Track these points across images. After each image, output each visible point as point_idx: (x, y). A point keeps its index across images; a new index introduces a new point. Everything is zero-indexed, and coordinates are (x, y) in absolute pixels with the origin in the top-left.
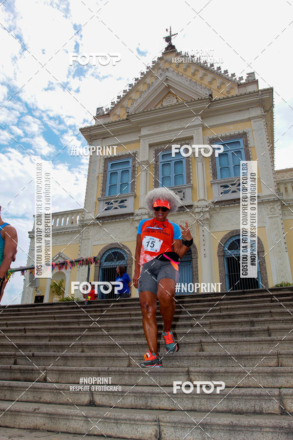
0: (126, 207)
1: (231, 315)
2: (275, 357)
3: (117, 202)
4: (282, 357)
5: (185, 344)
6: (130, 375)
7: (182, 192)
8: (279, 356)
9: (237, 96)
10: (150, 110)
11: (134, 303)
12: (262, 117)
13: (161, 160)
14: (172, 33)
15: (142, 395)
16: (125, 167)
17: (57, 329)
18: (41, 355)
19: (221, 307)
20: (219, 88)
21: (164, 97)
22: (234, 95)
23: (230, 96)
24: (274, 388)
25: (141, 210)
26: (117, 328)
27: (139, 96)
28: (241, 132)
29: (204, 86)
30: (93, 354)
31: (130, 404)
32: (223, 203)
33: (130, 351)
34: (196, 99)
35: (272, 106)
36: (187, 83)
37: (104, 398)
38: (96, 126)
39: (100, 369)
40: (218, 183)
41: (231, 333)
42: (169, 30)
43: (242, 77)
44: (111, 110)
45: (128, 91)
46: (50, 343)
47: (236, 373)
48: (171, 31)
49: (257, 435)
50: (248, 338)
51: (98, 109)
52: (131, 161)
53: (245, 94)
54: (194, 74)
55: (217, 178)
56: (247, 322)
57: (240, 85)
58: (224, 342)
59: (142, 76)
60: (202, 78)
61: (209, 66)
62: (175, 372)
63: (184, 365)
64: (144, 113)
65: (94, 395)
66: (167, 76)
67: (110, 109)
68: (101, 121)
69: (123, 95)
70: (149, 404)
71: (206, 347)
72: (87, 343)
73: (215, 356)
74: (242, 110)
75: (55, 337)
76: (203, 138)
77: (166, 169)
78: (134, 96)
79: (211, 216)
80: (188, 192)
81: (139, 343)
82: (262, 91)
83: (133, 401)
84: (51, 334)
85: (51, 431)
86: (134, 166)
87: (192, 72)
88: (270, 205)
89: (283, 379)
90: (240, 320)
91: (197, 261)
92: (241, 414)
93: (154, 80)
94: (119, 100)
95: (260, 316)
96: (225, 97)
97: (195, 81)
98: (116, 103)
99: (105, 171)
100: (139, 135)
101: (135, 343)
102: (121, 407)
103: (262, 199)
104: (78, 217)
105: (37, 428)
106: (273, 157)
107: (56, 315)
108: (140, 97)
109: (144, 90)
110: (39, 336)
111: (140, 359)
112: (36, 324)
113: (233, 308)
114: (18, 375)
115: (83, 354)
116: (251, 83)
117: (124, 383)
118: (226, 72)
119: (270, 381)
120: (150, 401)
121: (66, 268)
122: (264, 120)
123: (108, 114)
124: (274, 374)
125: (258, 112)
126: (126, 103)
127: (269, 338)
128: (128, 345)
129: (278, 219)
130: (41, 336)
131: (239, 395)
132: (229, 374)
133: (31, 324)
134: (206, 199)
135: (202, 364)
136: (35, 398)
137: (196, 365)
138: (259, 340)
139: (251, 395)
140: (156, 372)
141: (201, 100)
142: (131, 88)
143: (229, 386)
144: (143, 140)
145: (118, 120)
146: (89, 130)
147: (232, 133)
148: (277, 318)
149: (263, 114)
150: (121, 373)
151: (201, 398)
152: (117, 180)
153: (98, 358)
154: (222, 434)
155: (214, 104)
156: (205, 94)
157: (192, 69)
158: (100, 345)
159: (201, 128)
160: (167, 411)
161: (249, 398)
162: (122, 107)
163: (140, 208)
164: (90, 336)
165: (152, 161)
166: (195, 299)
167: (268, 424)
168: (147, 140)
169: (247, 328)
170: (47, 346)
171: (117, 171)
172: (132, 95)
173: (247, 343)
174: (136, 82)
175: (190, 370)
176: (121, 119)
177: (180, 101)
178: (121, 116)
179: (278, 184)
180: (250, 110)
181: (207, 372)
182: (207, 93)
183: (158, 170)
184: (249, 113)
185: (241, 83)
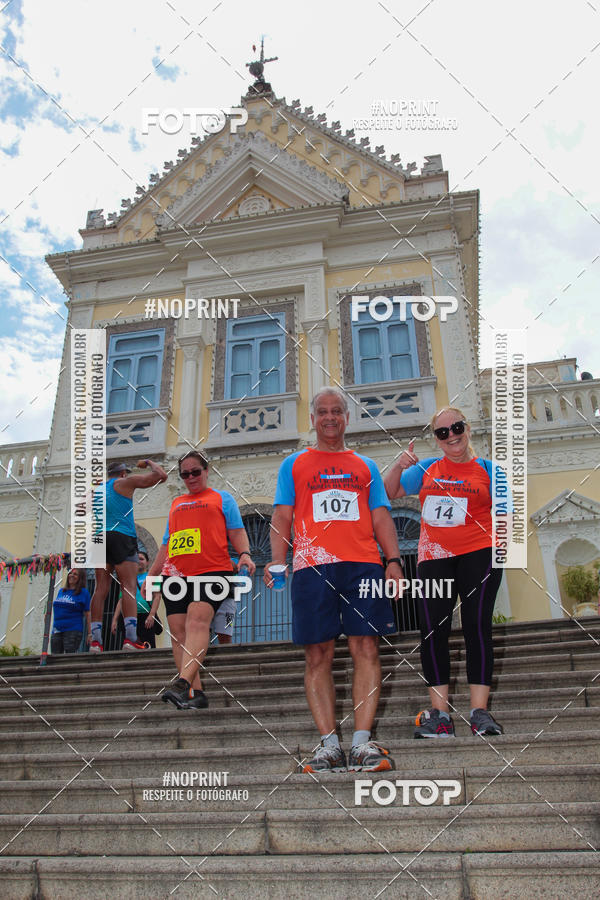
0: (147, 439)
2: (460, 783)
3: (127, 427)
4: (473, 783)
5: (263, 755)
6: (133, 831)
7: (277, 410)
8: (468, 780)
9: (402, 204)
10: (209, 222)
11: (154, 660)
12: (453, 252)
13: (230, 336)
14: (266, 57)
15: (156, 878)
16: (147, 349)
20: (364, 183)
21: (243, 197)
22: (397, 201)
23: (387, 202)
24: (453, 852)
25: (182, 447)
26: (110, 720)
27: (185, 191)
28: (408, 282)
29: (332, 177)
30: (48, 782)
32: (364, 438)
33: (138, 774)
34: (314, 204)
35: (477, 230)
36: (295, 169)
37: (67, 889)
38: (85, 253)
39: (60, 817)
40: (356, 393)
42: (259, 49)
43: (415, 163)
44: (120, 218)
45: (161, 176)
47: (372, 820)
48: (262, 52)
50: (403, 741)
51: (91, 213)
52: (162, 334)
53: (420, 201)
55: (353, 382)
56: (402, 705)
57: (409, 181)
59: (195, 146)
61: (344, 134)
62: (235, 822)
65: (43, 882)
66: (250, 150)
67: (119, 214)
68: (97, 242)
69: (150, 186)
72: (36, 756)
73: (328, 782)
74: (413, 235)
76: (326, 293)
77: (242, 356)
78: (175, 189)
80: (289, 410)
81: (158, 755)
82: (456, 196)
83: (134, 893)
86: (169, 348)
87: (307, 145)
89: (472, 831)
93: (221, 158)
94: (140, 196)
96: (376, 204)
97: (311, 165)
98: (133, 202)
100: (183, 278)
101: (149, 756)
104: (35, 459)
106: (476, 341)
108: (189, 192)
109: (197, 179)
115: (25, 784)
116: (432, 177)
117: (118, 851)
118: (380, 150)
119: (444, 837)
122: (458, 260)
123: (114, 227)
125: (447, 240)
126: (156, 204)
128: (132, 760)
131: (374, 872)
135: (299, 802)
137: (284, 805)
140: (193, 823)
141: (324, 208)
142: (168, 171)
143: (355, 850)
144: (191, 289)
145: (135, 240)
146: (67, 261)
149: (457, 246)
150: (109, 828)
151: (290, 881)
152: (129, 378)
155: (353, 218)
156: (333, 194)
157: (307, 138)
158: (67, 762)
159: (322, 269)
162: (147, 212)
163: (179, 444)
164: (46, 739)
165: (211, 338)
168: (199, 291)
169: (403, 717)
171: (131, 358)
172: (169, 187)
173: (400, 752)
174: (181, 159)
175: (269, 816)
176: (144, 240)
177: (278, 207)
178: (144, 232)
179: (484, 399)
180: (428, 235)
181: (306, 821)
182: (336, 192)
183: (223, 358)
184: (428, 242)
185: (411, 177)
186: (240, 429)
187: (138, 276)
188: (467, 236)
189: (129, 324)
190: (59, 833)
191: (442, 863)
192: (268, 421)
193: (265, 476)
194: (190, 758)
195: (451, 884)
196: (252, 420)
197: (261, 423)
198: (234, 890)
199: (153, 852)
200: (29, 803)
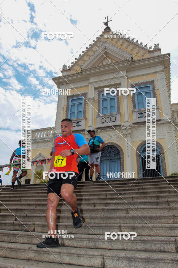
0: (80, 126)
1: (145, 192)
2: (172, 218)
3: (75, 122)
4: (176, 218)
5: (117, 209)
7: (115, 117)
9: (148, 58)
10: (95, 67)
12: (163, 71)
13: (101, 97)
15: (93, 240)
16: (79, 102)
17: (40, 200)
18: (31, 215)
19: (139, 187)
21: (104, 59)
22: (146, 58)
23: (144, 58)
24: (172, 237)
25: (89, 128)
28: (150, 80)
29: (128, 52)
31: (85, 245)
32: (139, 124)
34: (123, 60)
35: (170, 64)
36: (117, 51)
37: (70, 242)
38: (62, 77)
39: (67, 224)
40: (136, 112)
41: (145, 203)
43: (151, 47)
45: (82, 55)
46: (36, 208)
48: (108, 19)
49: (162, 265)
50: (156, 207)
51: (63, 66)
52: (83, 98)
53: (153, 57)
54: (122, 45)
55: (136, 109)
56: (154, 197)
57: (150, 52)
58: (142, 209)
59: (90, 46)
60: (127, 48)
61: (131, 40)
62: (112, 227)
63: (117, 222)
64: (91, 68)
65: (64, 240)
66: (105, 46)
67: (71, 66)
68: (66, 74)
69: (79, 58)
70: (97, 245)
71: (130, 211)
73: (136, 217)
74: (151, 67)
75: (39, 205)
76: (127, 84)
77: (105, 103)
78: (85, 58)
79: (132, 132)
80: (118, 117)
81: (90, 209)
82: (163, 55)
84: (36, 203)
85: (39, 261)
87: (121, 43)
88: (168, 125)
89: (177, 231)
90: (150, 195)
91: (123, 159)
92: (152, 252)
94: (76, 61)
95: (162, 193)
96: (141, 59)
97: (122, 49)
98: (74, 62)
99: (68, 104)
100: (88, 82)
101: (87, 209)
102: (80, 247)
103: (163, 121)
104: (51, 132)
105: (31, 259)
106: (170, 96)
107: (39, 192)
108: (89, 59)
109: (91, 55)
110: (29, 204)
111: (91, 219)
112: (27, 197)
113: (146, 188)
114: (18, 228)
116: (156, 50)
118: (141, 43)
119: (169, 232)
120: (97, 243)
121: (45, 163)
122: (164, 73)
123: (70, 69)
124: (171, 228)
125: (161, 68)
126: (80, 63)
127: (168, 207)
129: (173, 134)
130: (31, 204)
131: (151, 241)
132: (145, 228)
133: (25, 197)
134: (129, 121)
135: (128, 222)
136: (29, 241)
137: (124, 223)
138: (162, 207)
139: (158, 241)
140: (101, 227)
141: (126, 61)
142: (83, 53)
144: (91, 85)
145: (75, 73)
146: (58, 79)
147: (145, 81)
148: (173, 194)
149: (164, 69)
151: (128, 242)
152: (75, 109)
153: (65, 218)
154: (141, 264)
155: (134, 63)
156: (128, 57)
157: (121, 42)
158: (66, 210)
159: (126, 78)
160: (108, 250)
161: (157, 242)
162: (78, 65)
163: (89, 127)
165: (97, 98)
166: (123, 182)
167: (169, 258)
168: (93, 85)
169: (155, 200)
170: (34, 210)
171: (75, 104)
172: (84, 58)
173: (155, 209)
174: (87, 50)
175: (121, 225)
176: (78, 72)
177: (113, 61)
178: (77, 70)
179: (173, 112)
180: (156, 67)
181: (131, 227)
182: (130, 56)
183: (100, 103)
184: (156, 69)
185: (150, 50)
186: (105, 122)
187: (76, 82)
188: (167, 66)
189: (75, 95)
190: (66, 228)
191: (170, 239)
192: (112, 120)
193: (112, 135)
194: (99, 210)
195: (172, 245)
196: (108, 120)
197: (111, 121)
198: (113, 244)
199: (90, 233)
200: (58, 220)
